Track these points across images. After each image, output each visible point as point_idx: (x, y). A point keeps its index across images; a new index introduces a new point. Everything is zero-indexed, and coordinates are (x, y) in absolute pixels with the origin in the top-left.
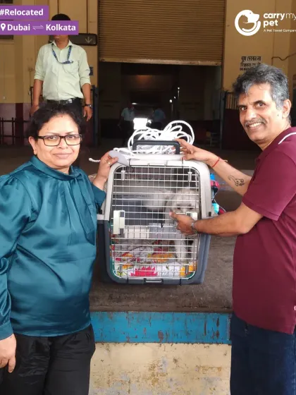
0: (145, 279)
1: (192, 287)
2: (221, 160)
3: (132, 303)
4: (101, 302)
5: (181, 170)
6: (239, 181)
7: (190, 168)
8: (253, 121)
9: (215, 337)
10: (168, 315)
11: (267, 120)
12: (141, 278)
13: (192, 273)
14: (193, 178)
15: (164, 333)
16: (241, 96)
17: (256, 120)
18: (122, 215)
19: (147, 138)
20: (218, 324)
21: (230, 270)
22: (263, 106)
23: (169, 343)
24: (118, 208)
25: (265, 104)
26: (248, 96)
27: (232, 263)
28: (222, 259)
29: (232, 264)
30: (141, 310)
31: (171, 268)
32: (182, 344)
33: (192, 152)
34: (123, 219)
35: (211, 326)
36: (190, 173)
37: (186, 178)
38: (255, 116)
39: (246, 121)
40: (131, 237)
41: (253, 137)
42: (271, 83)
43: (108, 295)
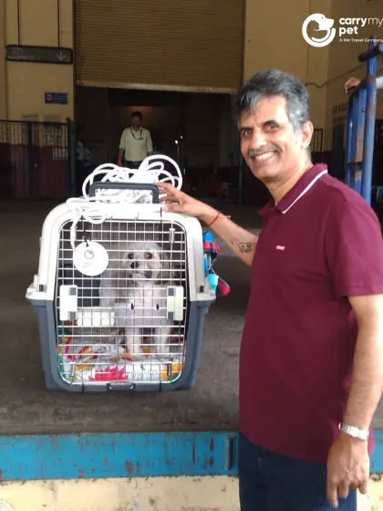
0: (108, 385)
1: (178, 394)
2: (221, 215)
3: (88, 420)
4: (41, 420)
5: (160, 226)
6: (246, 246)
7: (172, 222)
8: (261, 150)
9: (208, 466)
10: (139, 437)
11: (283, 148)
12: (104, 383)
13: (177, 374)
14: (177, 237)
15: (134, 463)
16: (245, 114)
17: (266, 149)
18: (72, 292)
19: (112, 180)
20: (212, 448)
21: (234, 367)
22: (275, 129)
23: (141, 476)
24: (66, 283)
25: (278, 126)
26: (254, 114)
27: (238, 357)
28: (225, 353)
29: (237, 359)
30: (101, 431)
31: (147, 368)
32: (162, 478)
33: (181, 202)
34: (75, 298)
35: (202, 450)
36: (172, 230)
37: (167, 237)
38: (265, 143)
39: (250, 150)
40: (87, 324)
41: (259, 174)
42: (287, 97)
43: (52, 410)
